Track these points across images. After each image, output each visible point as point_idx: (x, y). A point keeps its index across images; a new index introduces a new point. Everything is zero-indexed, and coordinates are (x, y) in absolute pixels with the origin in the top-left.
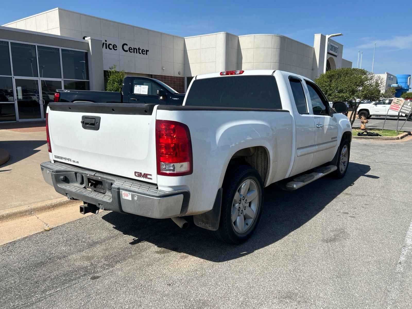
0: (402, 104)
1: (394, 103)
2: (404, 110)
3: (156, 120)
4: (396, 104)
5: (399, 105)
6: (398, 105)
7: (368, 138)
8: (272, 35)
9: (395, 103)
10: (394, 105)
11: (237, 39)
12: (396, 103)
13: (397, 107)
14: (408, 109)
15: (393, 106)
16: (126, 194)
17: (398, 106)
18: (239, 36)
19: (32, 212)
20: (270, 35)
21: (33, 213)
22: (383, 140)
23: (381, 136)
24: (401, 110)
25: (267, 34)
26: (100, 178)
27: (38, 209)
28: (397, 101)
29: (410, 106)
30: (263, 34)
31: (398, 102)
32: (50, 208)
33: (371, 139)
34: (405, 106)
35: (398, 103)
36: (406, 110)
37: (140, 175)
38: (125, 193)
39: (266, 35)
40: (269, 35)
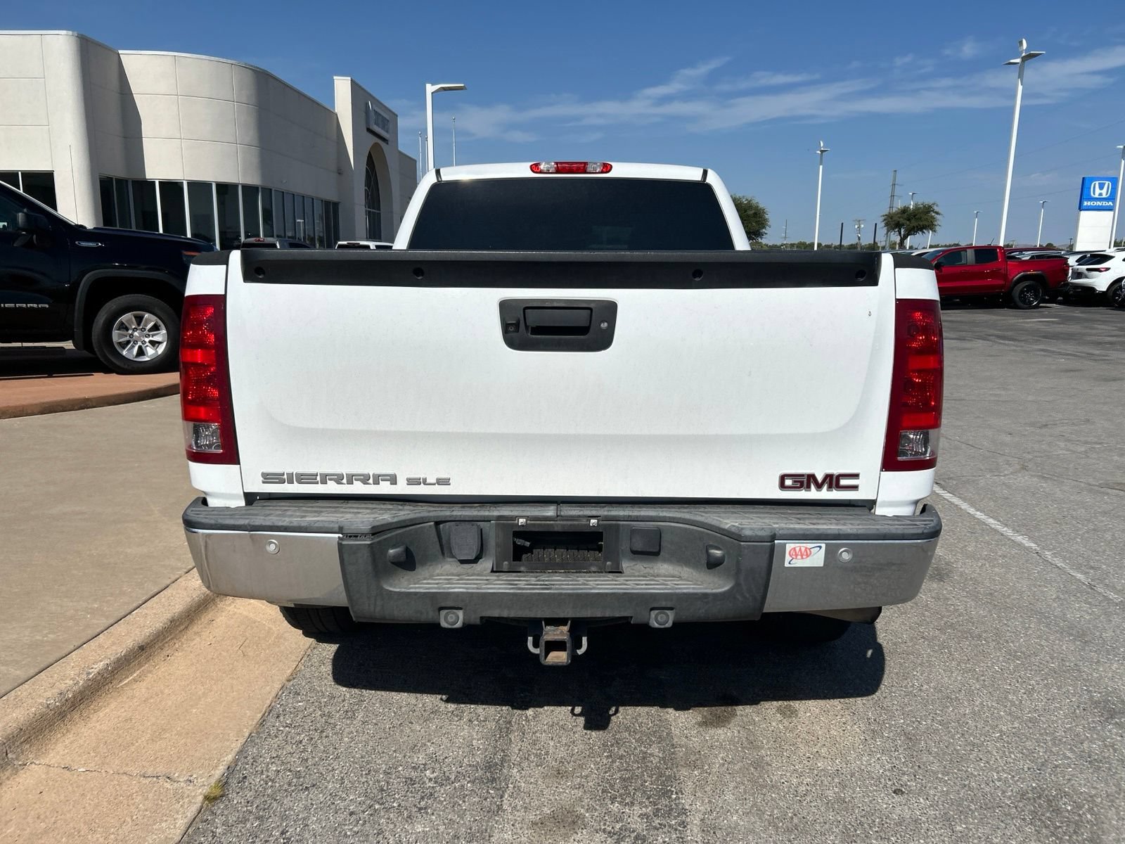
3: (897, 300)
8: (229, 61)
11: (116, 58)
16: (803, 549)
18: (120, 52)
19: (10, 756)
20: (225, 60)
21: (14, 756)
25: (217, 59)
26: (593, 522)
27: (24, 734)
30: (204, 57)
32: (65, 716)
37: (806, 481)
38: (798, 549)
39: (213, 58)
40: (221, 60)
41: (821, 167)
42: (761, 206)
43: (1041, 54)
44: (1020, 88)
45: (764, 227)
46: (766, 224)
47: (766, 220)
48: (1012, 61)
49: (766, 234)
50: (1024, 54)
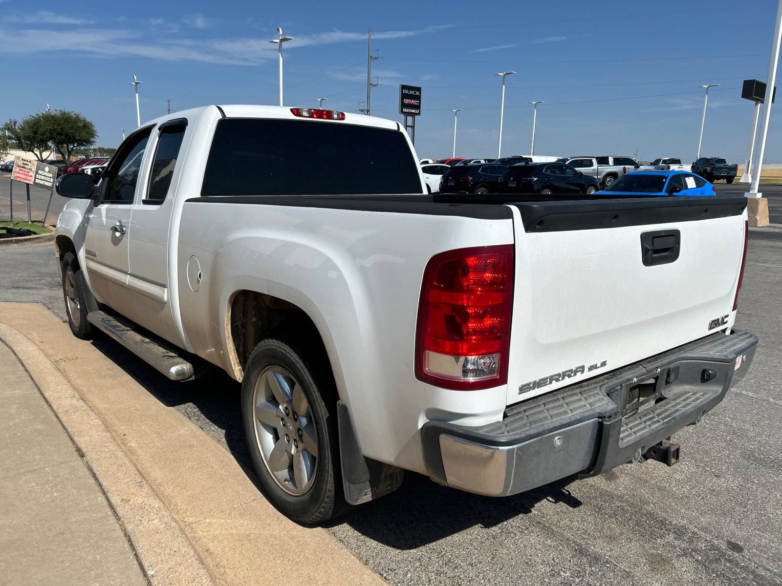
0: (34, 169)
1: (18, 166)
2: (41, 179)
4: (22, 169)
5: (29, 171)
6: (26, 170)
7: (21, 241)
9: (21, 167)
10: (20, 171)
12: (23, 167)
13: (27, 175)
14: (48, 179)
15: (18, 173)
17: (27, 172)
22: (46, 241)
23: (35, 233)
24: (35, 180)
28: (23, 164)
29: (49, 172)
31: (26, 164)
33: (26, 243)
34: (40, 172)
35: (26, 166)
36: (44, 180)
41: (137, 95)
42: (88, 120)
43: (291, 39)
44: (281, 59)
45: (93, 137)
46: (95, 135)
47: (94, 131)
48: (274, 41)
49: (95, 142)
50: (281, 38)
